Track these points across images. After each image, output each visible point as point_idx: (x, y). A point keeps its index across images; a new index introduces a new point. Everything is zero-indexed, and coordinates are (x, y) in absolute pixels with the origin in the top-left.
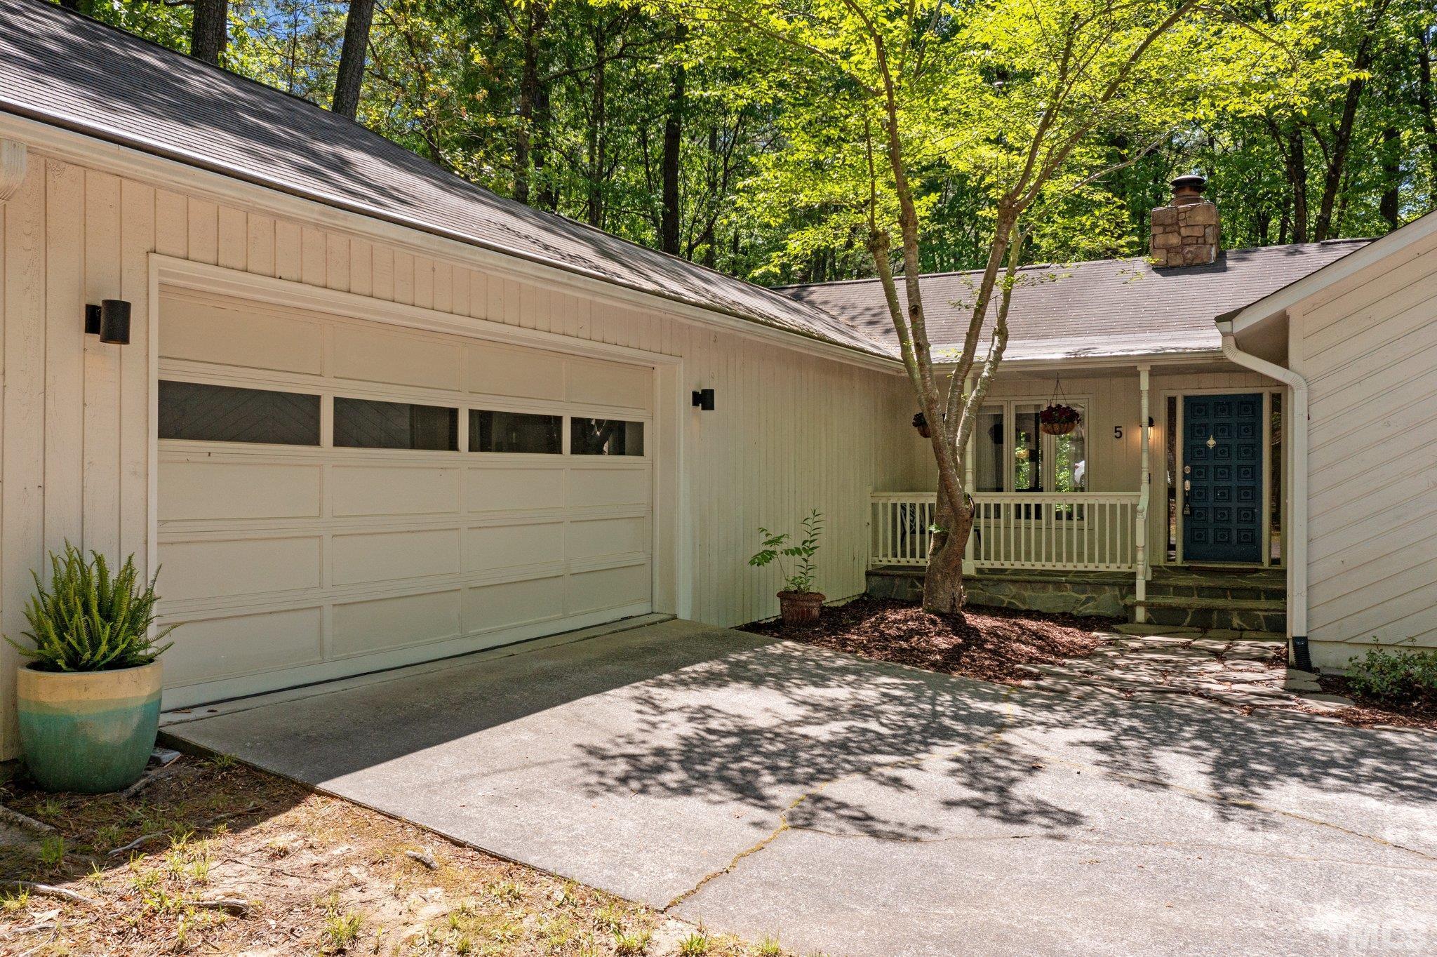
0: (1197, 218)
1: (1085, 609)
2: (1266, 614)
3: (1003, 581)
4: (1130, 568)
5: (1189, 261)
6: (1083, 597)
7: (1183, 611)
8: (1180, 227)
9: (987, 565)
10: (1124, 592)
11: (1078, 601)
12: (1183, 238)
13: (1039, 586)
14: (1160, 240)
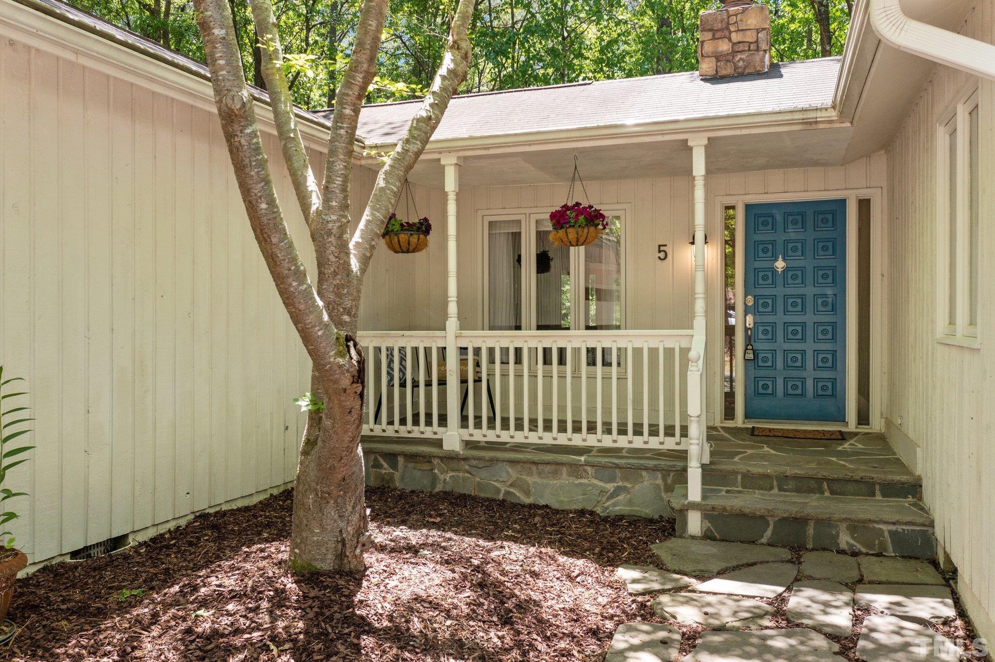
0: (749, 22)
1: (614, 505)
2: (893, 528)
3: (498, 460)
4: (678, 444)
5: (740, 70)
6: (610, 487)
7: (761, 519)
8: (730, 32)
9: (478, 435)
10: (669, 481)
11: (603, 492)
12: (734, 44)
13: (548, 468)
14: (708, 48)
